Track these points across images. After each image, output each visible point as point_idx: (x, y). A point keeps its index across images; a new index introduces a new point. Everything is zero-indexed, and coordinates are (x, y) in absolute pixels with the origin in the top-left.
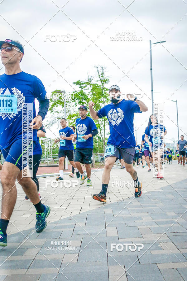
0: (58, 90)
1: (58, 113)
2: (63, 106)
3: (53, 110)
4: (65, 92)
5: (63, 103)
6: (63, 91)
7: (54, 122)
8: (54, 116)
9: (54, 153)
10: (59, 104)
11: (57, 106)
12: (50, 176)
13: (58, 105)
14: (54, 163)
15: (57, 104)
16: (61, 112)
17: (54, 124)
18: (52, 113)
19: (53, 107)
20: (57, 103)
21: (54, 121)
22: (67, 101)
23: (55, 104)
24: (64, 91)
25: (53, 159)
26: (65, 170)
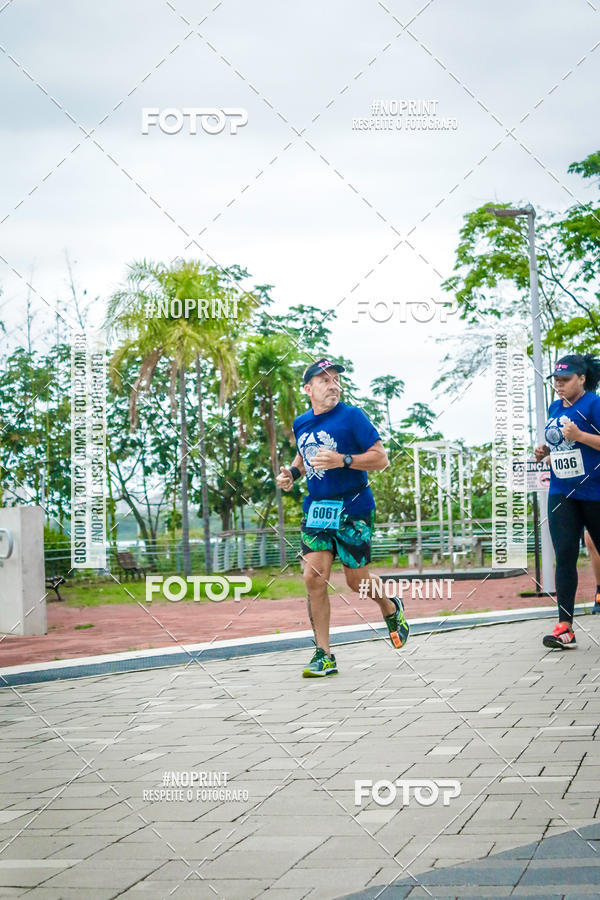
0: (498, 206)
1: (498, 314)
2: (522, 282)
3: (472, 302)
4: (531, 213)
5: (524, 266)
6: (523, 206)
7: (479, 362)
8: (476, 330)
9: (483, 514)
10: (501, 271)
11: (492, 284)
12: (473, 625)
13: (498, 276)
14: (483, 563)
15: (490, 272)
16: (510, 314)
17: (480, 371)
18: (471, 315)
19: (474, 290)
20: (495, 266)
21: (480, 357)
22: (543, 257)
23: (483, 274)
24: (529, 209)
25: (480, 540)
26: (541, 595)
